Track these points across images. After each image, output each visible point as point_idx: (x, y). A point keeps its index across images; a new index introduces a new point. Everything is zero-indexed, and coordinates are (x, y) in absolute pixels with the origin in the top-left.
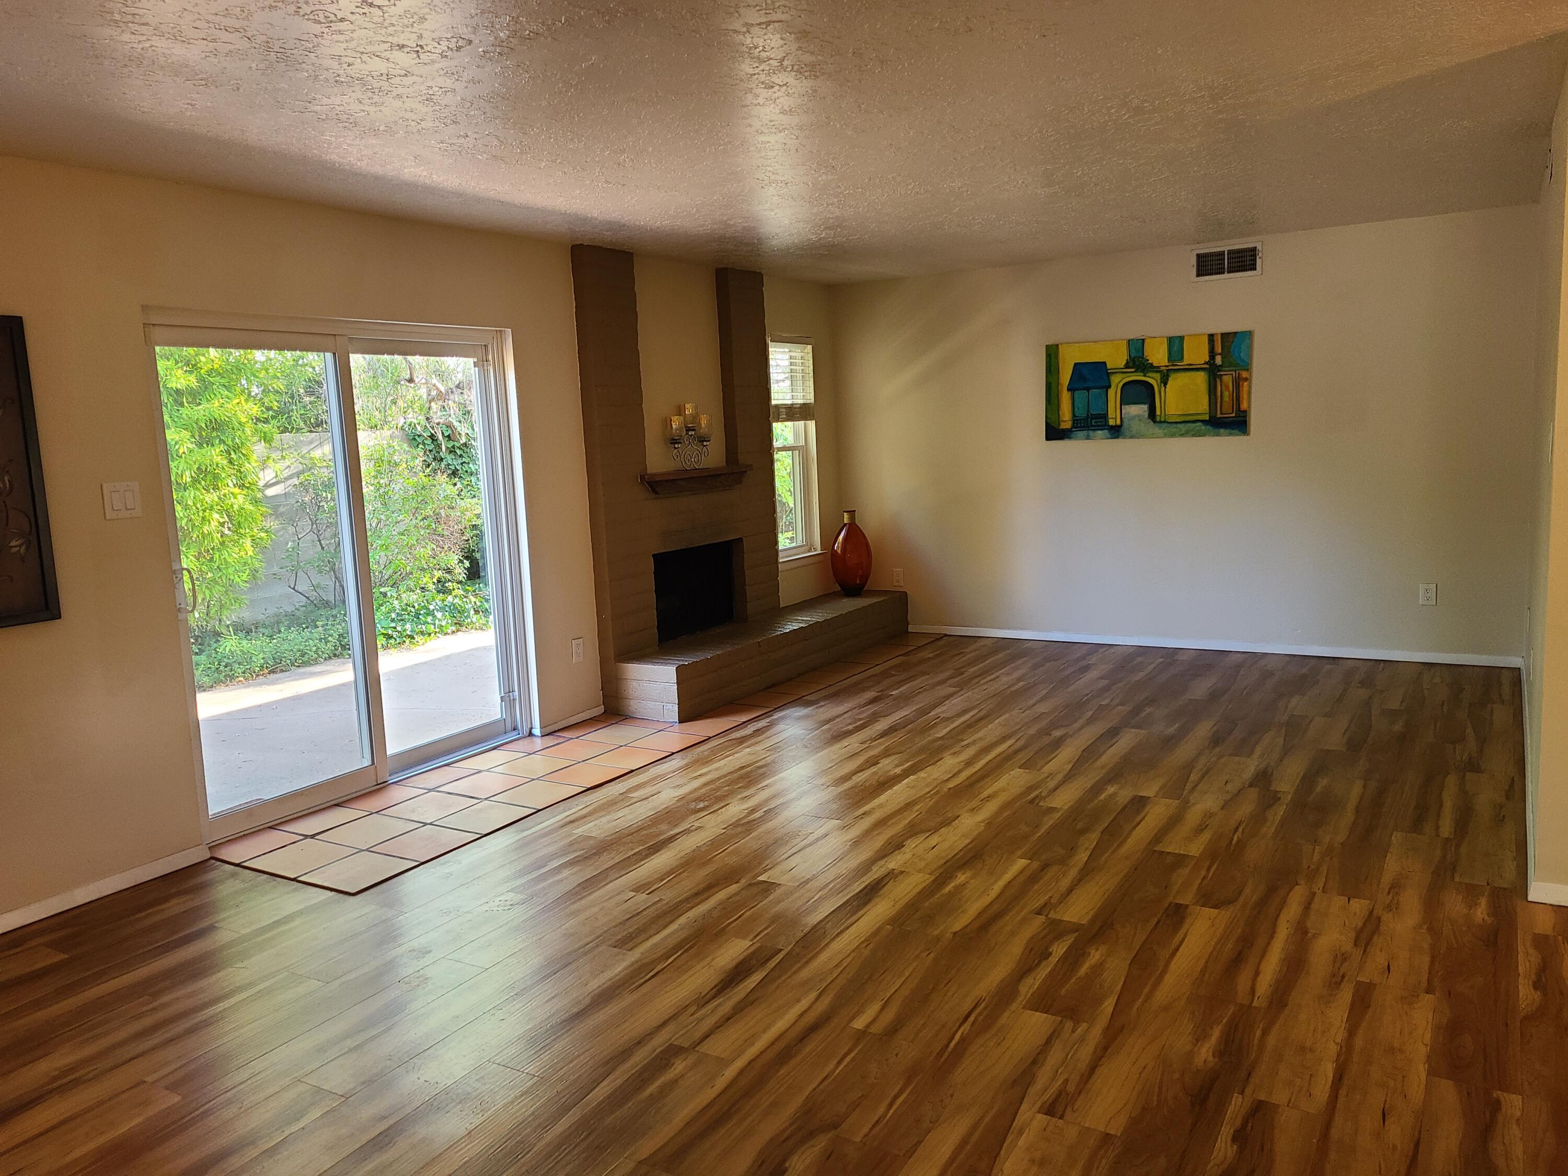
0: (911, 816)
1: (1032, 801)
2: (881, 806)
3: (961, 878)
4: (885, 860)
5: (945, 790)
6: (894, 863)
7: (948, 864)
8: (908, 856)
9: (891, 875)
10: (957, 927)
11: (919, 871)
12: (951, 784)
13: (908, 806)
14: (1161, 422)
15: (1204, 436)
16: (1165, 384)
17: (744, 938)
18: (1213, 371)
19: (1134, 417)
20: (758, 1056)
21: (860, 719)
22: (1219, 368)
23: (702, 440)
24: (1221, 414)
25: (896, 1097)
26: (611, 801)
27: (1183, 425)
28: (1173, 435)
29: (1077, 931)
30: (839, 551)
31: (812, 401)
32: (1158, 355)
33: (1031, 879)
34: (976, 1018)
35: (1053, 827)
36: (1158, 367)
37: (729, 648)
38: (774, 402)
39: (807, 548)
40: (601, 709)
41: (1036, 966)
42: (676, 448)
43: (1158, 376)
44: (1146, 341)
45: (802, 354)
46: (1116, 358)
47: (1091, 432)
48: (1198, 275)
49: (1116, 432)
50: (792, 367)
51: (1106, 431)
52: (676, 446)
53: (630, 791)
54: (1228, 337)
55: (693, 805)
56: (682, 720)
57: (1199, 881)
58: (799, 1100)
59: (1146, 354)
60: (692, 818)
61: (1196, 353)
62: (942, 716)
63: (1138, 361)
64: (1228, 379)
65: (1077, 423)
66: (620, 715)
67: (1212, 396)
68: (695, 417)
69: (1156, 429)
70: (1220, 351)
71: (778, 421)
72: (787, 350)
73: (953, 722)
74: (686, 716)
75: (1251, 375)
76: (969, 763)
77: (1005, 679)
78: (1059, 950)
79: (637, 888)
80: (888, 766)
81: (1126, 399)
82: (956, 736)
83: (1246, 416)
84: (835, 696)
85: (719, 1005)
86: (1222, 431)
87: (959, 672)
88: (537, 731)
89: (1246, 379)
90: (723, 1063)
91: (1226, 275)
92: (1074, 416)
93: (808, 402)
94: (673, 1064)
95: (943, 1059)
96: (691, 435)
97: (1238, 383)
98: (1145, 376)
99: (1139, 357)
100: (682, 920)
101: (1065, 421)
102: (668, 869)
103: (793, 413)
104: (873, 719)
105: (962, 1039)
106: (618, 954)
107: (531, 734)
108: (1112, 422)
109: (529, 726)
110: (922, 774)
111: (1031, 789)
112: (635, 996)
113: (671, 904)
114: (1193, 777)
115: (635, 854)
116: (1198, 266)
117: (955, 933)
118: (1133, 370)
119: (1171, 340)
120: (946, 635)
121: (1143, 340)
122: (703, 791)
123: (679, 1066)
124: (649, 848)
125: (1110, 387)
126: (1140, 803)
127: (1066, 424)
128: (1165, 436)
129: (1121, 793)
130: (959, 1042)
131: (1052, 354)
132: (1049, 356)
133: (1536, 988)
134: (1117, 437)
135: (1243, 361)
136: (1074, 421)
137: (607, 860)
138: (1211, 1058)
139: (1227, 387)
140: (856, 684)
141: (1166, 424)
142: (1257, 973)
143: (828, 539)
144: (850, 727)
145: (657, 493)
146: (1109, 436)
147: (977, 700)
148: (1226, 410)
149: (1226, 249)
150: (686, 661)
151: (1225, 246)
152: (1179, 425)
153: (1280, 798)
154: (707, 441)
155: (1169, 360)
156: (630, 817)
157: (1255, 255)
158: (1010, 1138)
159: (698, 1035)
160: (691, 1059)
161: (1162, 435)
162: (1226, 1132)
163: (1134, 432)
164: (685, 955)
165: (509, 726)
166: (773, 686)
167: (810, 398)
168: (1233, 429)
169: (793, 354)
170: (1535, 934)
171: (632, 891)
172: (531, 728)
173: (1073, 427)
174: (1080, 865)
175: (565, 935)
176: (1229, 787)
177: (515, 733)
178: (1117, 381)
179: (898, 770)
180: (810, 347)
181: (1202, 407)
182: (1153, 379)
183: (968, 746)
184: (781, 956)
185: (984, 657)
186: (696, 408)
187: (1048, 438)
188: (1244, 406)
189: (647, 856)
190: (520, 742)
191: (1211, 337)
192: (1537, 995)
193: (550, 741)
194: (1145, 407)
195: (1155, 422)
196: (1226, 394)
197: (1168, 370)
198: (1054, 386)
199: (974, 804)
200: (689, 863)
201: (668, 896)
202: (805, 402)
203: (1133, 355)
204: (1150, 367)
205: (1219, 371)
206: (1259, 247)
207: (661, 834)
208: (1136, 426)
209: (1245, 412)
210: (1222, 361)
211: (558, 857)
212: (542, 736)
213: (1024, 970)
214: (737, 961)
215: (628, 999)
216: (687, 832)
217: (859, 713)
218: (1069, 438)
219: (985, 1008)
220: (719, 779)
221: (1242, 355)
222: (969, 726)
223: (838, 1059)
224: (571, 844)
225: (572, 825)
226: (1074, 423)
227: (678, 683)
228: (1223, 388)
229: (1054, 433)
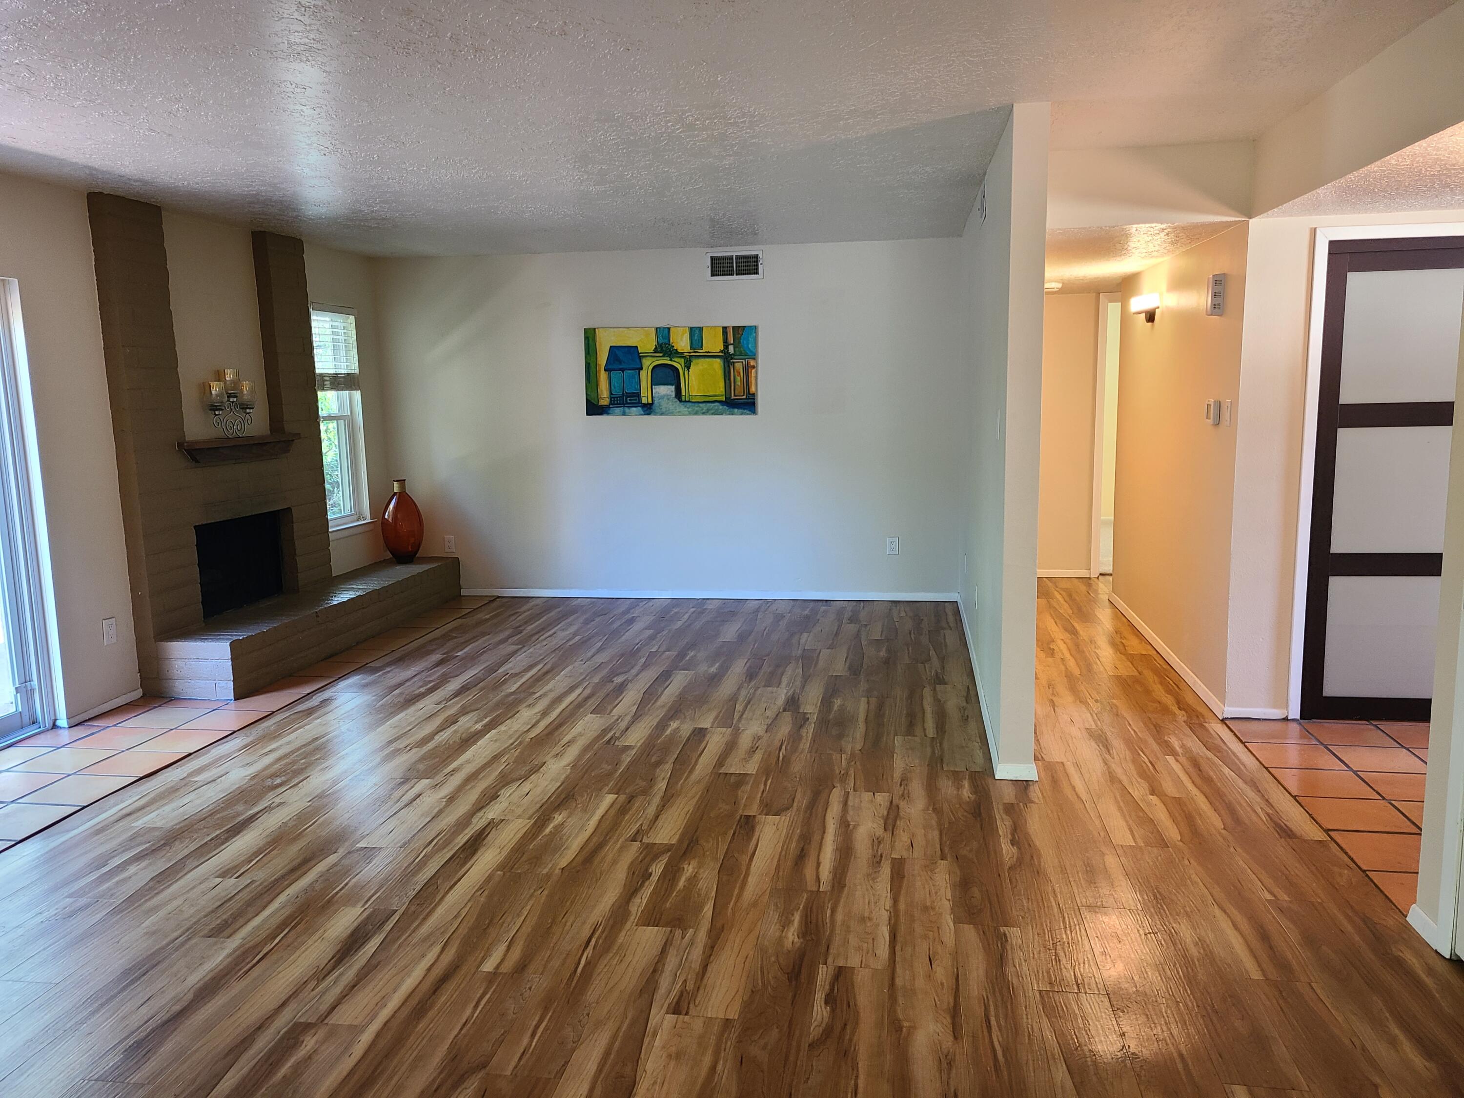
0: (499, 767)
1: (609, 742)
2: (468, 762)
3: (558, 818)
4: (483, 811)
5: (528, 740)
6: (493, 812)
7: (544, 807)
8: (505, 805)
9: (492, 825)
10: (564, 863)
11: (519, 817)
12: (532, 734)
13: (496, 758)
14: (685, 401)
15: (722, 414)
16: (689, 368)
17: (354, 905)
18: (727, 359)
19: (662, 397)
20: (393, 1016)
21: (430, 682)
22: (732, 356)
23: (244, 407)
24: (735, 396)
25: (537, 1027)
26: (172, 787)
27: (704, 404)
28: (696, 413)
29: (669, 850)
30: (390, 520)
31: (357, 371)
32: (682, 343)
33: (623, 810)
34: (597, 942)
35: (631, 763)
36: (682, 353)
37: (286, 620)
38: (318, 371)
39: (355, 517)
40: (139, 693)
41: (641, 885)
42: (216, 415)
43: (682, 361)
44: (671, 329)
45: (344, 324)
46: (647, 344)
47: (627, 410)
48: (712, 275)
49: (648, 409)
50: (335, 337)
51: (640, 408)
52: (217, 413)
53: (190, 775)
54: (738, 330)
55: (269, 782)
56: (238, 696)
57: (760, 795)
58: (443, 1049)
59: (671, 341)
60: (271, 795)
61: (713, 343)
62: (511, 672)
63: (665, 347)
64: (739, 366)
65: (614, 401)
66: (163, 697)
67: (727, 381)
68: (236, 383)
69: (682, 408)
70: (732, 342)
71: (323, 389)
72: (327, 319)
73: (522, 677)
74: (242, 692)
75: (757, 363)
76: (545, 713)
77: (562, 634)
78: (657, 869)
79: (224, 872)
80: (468, 723)
81: (656, 381)
82: (528, 690)
83: (754, 399)
84: (401, 661)
85: (341, 974)
86: (736, 410)
87: (517, 630)
88: (63, 722)
89: (754, 367)
90: (356, 1030)
91: (735, 277)
92: (611, 393)
93: (353, 372)
94: (303, 1042)
95: (573, 985)
96: (233, 402)
97: (747, 369)
98: (671, 360)
99: (665, 344)
100: (282, 898)
101: (603, 399)
102: (255, 849)
103: (339, 382)
104: (444, 680)
105: (588, 963)
106: (216, 943)
107: (54, 726)
108: (644, 401)
109: (53, 718)
110: (502, 728)
111: (605, 731)
112: (244, 983)
113: (265, 884)
114: (739, 707)
115: (212, 839)
116: (712, 267)
117: (563, 869)
118: (661, 355)
119: (692, 329)
120: (498, 597)
121: (669, 329)
122: (277, 766)
123: (309, 1043)
124: (228, 831)
125: (642, 369)
126: (700, 734)
127: (605, 402)
128: (690, 414)
129: (682, 727)
130: (585, 966)
131: (590, 336)
132: (587, 338)
133: (1013, 845)
134: (649, 414)
135: (751, 351)
136: (611, 398)
137: (181, 850)
138: (796, 940)
139: (739, 373)
140: (419, 649)
141: (690, 404)
142: (818, 864)
143: (378, 508)
144: (422, 690)
145: (197, 461)
146: (642, 413)
147: (540, 655)
148: (739, 394)
149: (734, 254)
150: (240, 635)
151: (734, 251)
152: (701, 405)
153: (808, 719)
154: (250, 408)
155: (691, 347)
156: (198, 802)
157: (757, 262)
158: (646, 1041)
159: (324, 1007)
160: (321, 1033)
161: (687, 413)
162: (819, 997)
163: (664, 410)
164: (293, 932)
165: (26, 719)
166: (331, 656)
167: (354, 368)
168: (744, 409)
169: (335, 324)
170: (1005, 804)
171: (218, 877)
172: (56, 720)
173: (611, 403)
174: (661, 794)
175: (146, 933)
176: (768, 713)
177: (35, 726)
178: (648, 364)
179: (479, 726)
180: (352, 318)
181: (719, 389)
182: (678, 364)
183: (540, 697)
184: (396, 917)
185: (540, 615)
186: (237, 374)
187: (589, 413)
188: (753, 390)
189: (227, 840)
190: (42, 736)
191: (725, 329)
192: (1014, 850)
193: (80, 732)
194: (673, 388)
195: (681, 401)
196: (738, 378)
197: (690, 356)
198: (592, 365)
199: (557, 749)
200: (277, 841)
201: (261, 875)
202: (350, 372)
203: (661, 342)
204: (675, 353)
205: (732, 359)
206: (760, 255)
207: (238, 815)
208: (664, 404)
209: (754, 394)
210: (735, 351)
211: (118, 854)
212: (70, 727)
213: (631, 892)
214: (352, 928)
215: (236, 987)
216: (268, 809)
217: (430, 676)
218: (608, 414)
219: (602, 932)
220: (293, 752)
221: (750, 346)
222: (538, 680)
223: (474, 1003)
224: (132, 838)
225: (129, 819)
226: (611, 400)
227: (232, 659)
228: (736, 373)
229: (594, 408)
